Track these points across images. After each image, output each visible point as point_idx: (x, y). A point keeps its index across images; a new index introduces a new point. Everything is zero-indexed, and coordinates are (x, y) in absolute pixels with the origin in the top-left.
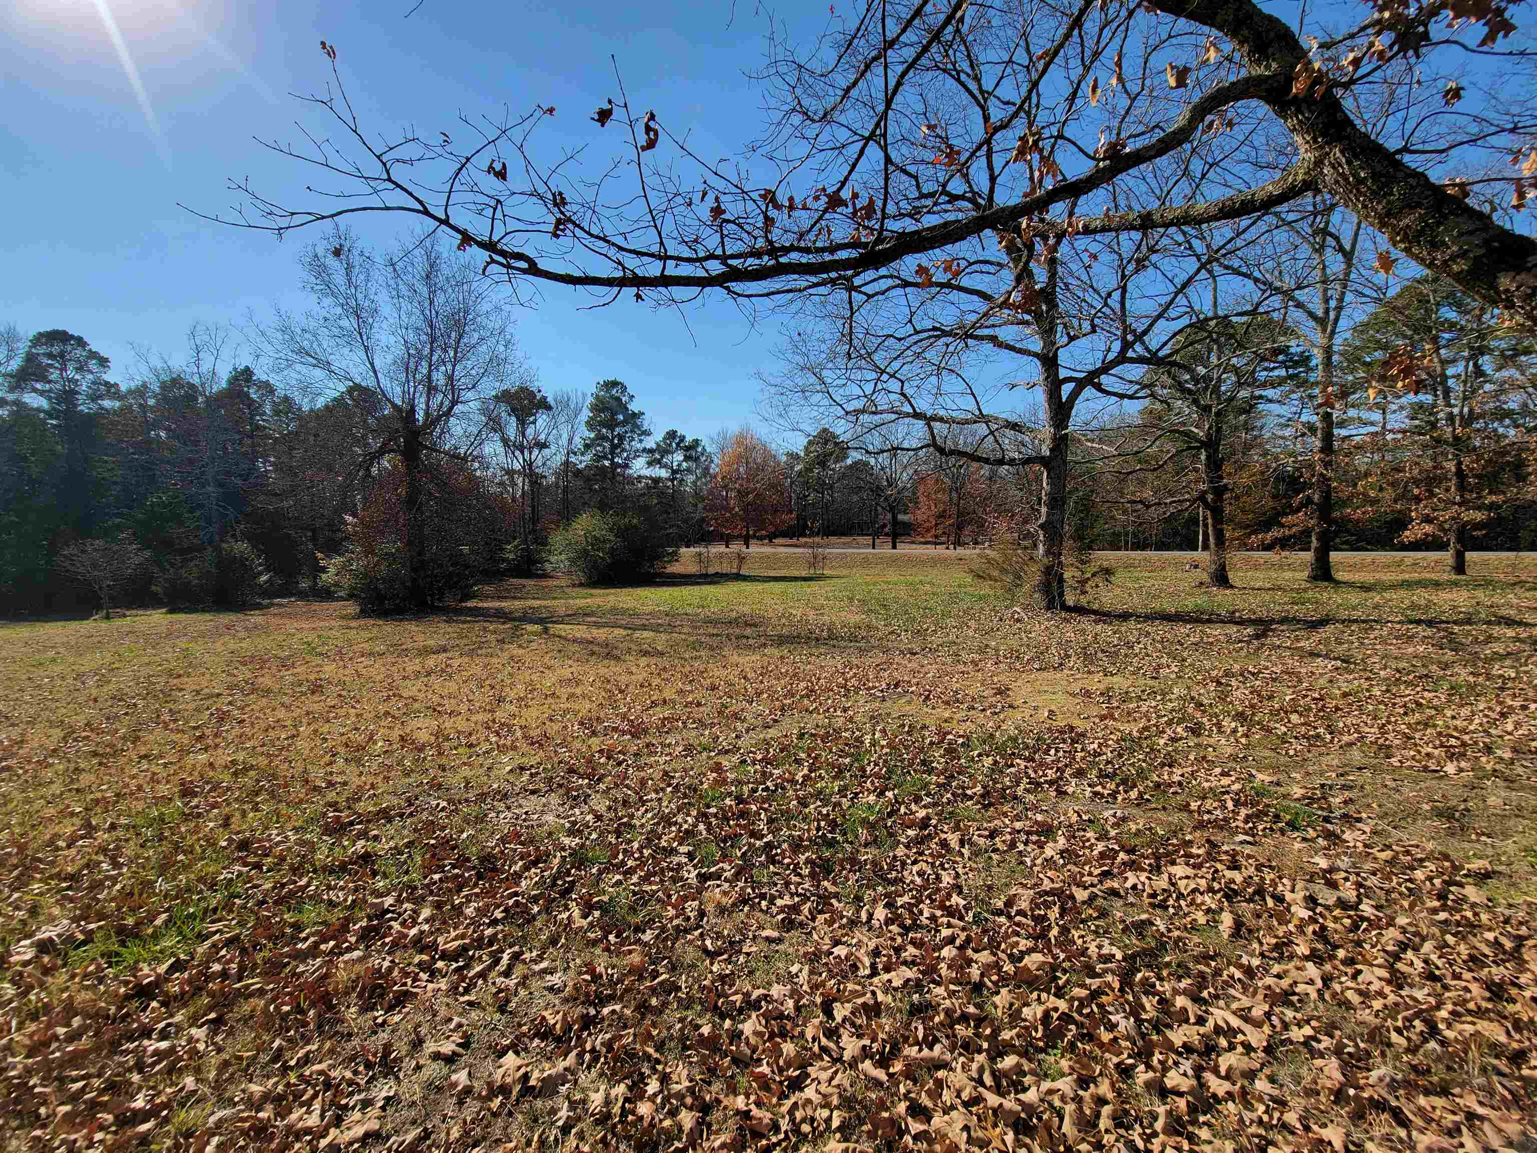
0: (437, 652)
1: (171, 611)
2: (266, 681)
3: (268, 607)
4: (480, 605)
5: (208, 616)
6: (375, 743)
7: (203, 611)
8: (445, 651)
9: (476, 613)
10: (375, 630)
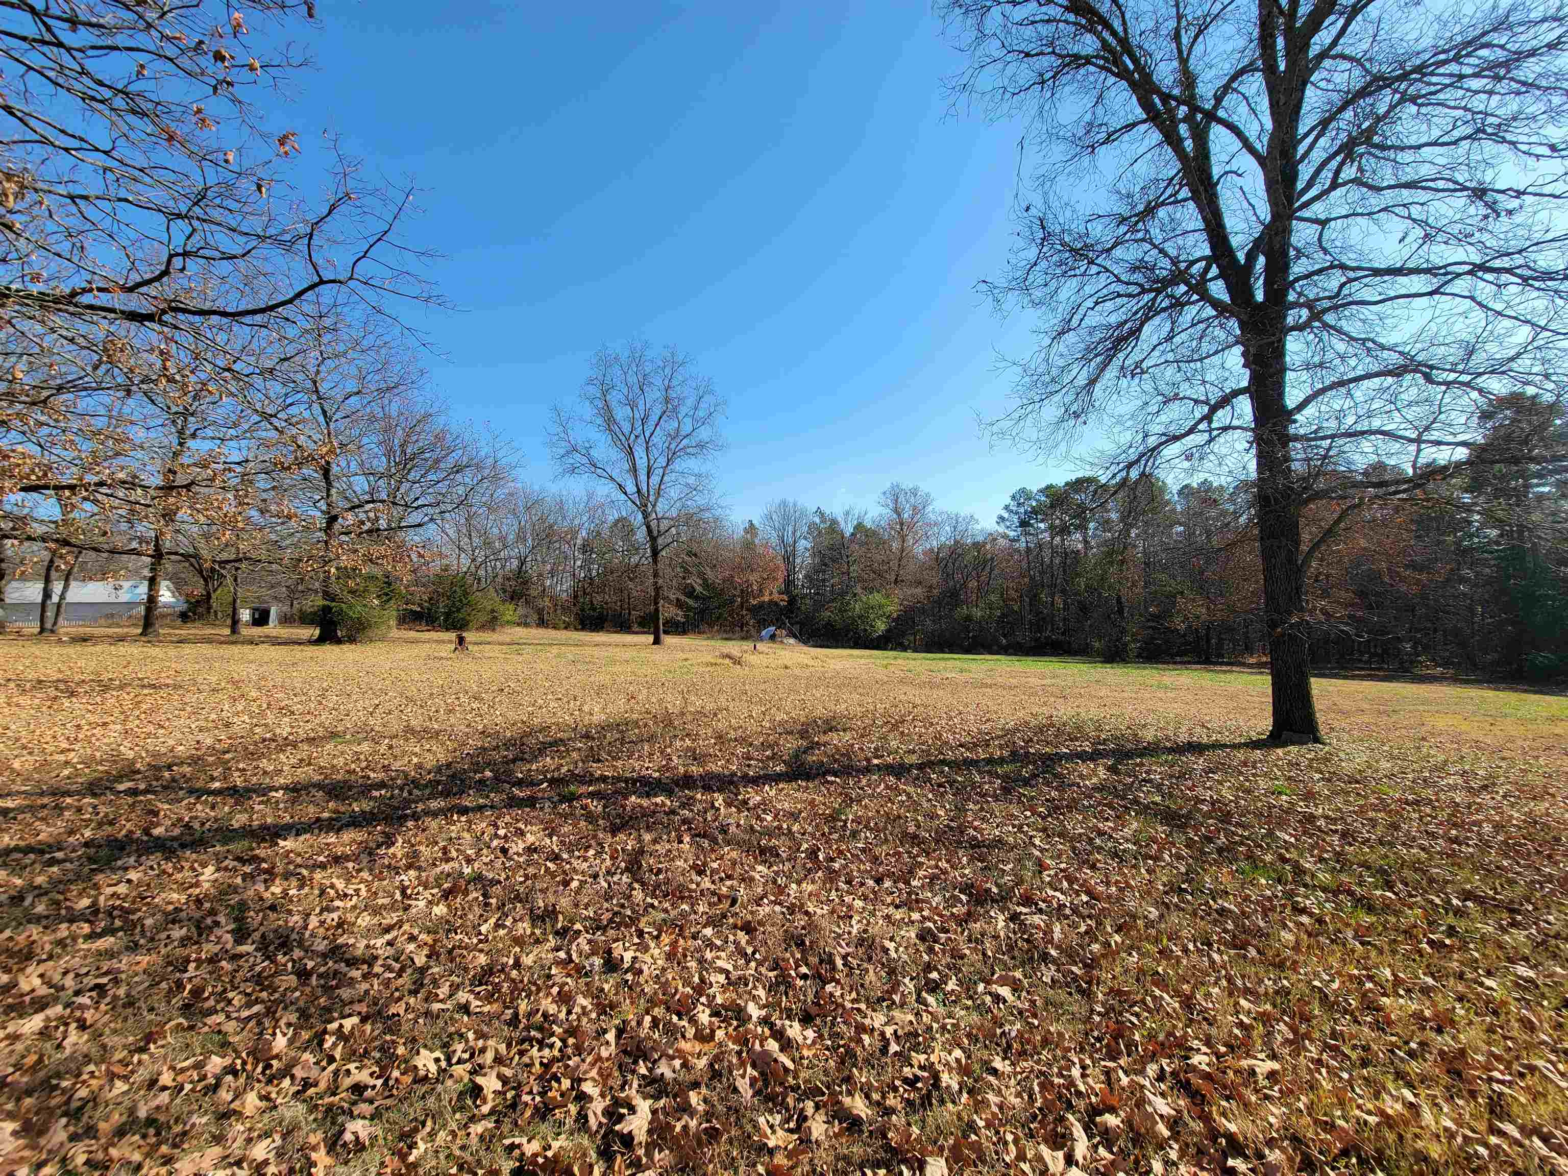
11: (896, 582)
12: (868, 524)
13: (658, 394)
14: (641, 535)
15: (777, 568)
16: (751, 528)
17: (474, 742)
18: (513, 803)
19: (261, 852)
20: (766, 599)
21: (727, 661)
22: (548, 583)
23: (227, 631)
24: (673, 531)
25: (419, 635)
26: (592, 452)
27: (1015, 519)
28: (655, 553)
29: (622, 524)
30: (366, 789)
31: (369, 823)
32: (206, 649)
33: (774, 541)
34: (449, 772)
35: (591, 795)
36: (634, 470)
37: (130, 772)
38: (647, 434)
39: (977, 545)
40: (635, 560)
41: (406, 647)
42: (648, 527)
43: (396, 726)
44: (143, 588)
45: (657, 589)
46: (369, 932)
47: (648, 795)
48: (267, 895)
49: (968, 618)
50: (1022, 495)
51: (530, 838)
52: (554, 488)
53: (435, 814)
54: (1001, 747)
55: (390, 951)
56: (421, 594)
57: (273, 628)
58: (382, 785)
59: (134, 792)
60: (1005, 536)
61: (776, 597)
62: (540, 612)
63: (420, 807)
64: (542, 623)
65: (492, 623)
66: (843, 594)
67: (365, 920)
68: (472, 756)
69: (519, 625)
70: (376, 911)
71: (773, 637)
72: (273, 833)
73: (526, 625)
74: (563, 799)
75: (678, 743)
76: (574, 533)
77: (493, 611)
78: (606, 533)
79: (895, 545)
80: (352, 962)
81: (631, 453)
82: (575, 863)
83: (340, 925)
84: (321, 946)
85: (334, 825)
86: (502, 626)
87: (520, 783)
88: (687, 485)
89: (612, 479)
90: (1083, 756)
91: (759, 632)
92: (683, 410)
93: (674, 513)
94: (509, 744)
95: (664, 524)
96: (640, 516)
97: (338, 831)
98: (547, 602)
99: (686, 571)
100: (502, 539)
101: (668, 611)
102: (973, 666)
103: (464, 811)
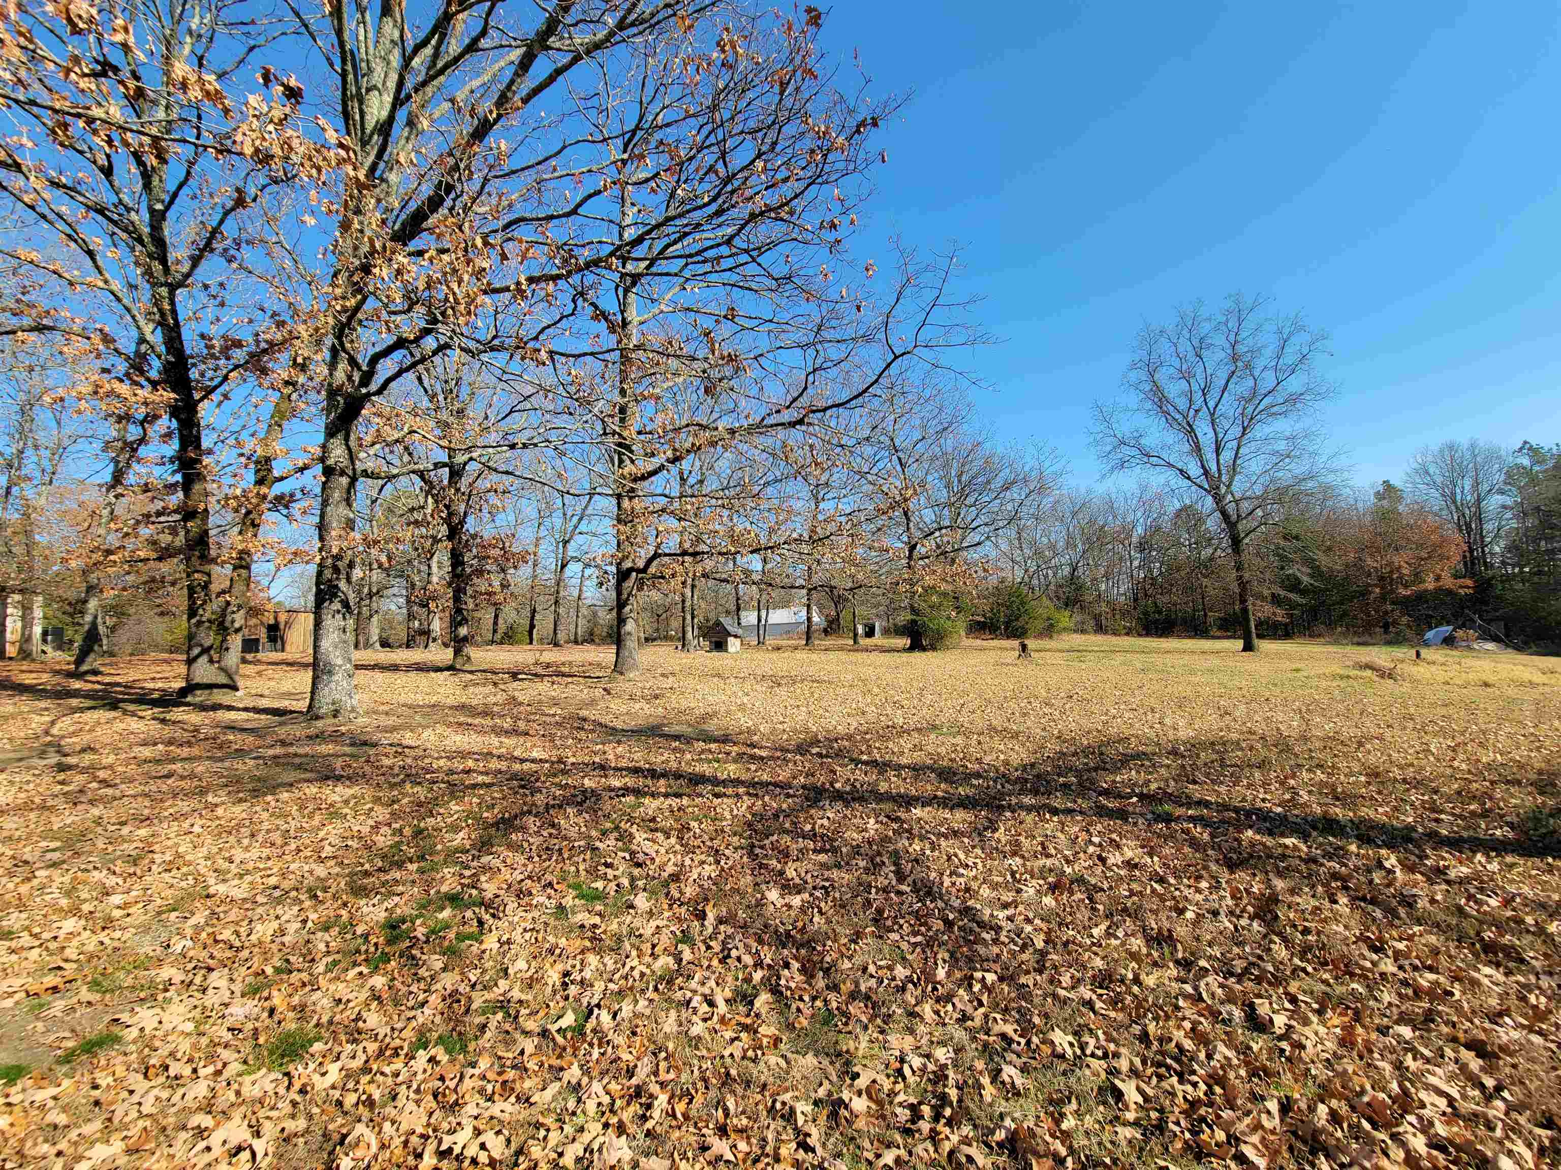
13: (1223, 355)
14: (1213, 523)
15: (1444, 541)
16: (1389, 490)
17: (1053, 747)
18: (1102, 812)
19: (902, 815)
20: (1430, 584)
21: (1368, 673)
22: (1103, 587)
23: (851, 642)
24: (1259, 512)
25: (985, 643)
26: (1143, 441)
28: (1236, 542)
29: (1185, 513)
30: (969, 776)
31: (974, 807)
32: (843, 656)
33: (1436, 502)
34: (1035, 772)
35: (1191, 819)
36: (1197, 449)
37: (816, 742)
38: (1211, 404)
40: (1206, 553)
41: (976, 654)
42: (1224, 513)
43: (981, 725)
44: (804, 613)
45: (1243, 585)
46: (990, 903)
47: (1271, 833)
48: (911, 850)
51: (1129, 854)
52: (1101, 489)
53: (1029, 809)
55: (1010, 926)
56: (985, 605)
57: (878, 639)
58: (978, 775)
59: (820, 755)
61: (1448, 582)
62: (1097, 618)
63: (1014, 801)
64: (1100, 629)
65: (1049, 630)
67: (985, 891)
68: (1053, 759)
69: (1075, 631)
70: (995, 887)
71: (1449, 641)
72: (908, 801)
73: (1083, 632)
74: (1158, 818)
75: (1305, 775)
76: (1127, 531)
77: (1049, 619)
78: (1166, 525)
80: (982, 925)
81: (1191, 431)
82: (1186, 892)
83: (967, 890)
84: (956, 903)
85: (945, 803)
86: (1059, 632)
87: (1106, 793)
88: (1275, 453)
89: (1170, 465)
91: (1420, 633)
92: (1260, 363)
93: (1258, 490)
94: (1087, 751)
95: (1246, 506)
96: (1209, 500)
97: (952, 809)
98: (1104, 608)
99: (1282, 558)
100: (1052, 547)
101: (1260, 610)
103: (1055, 812)
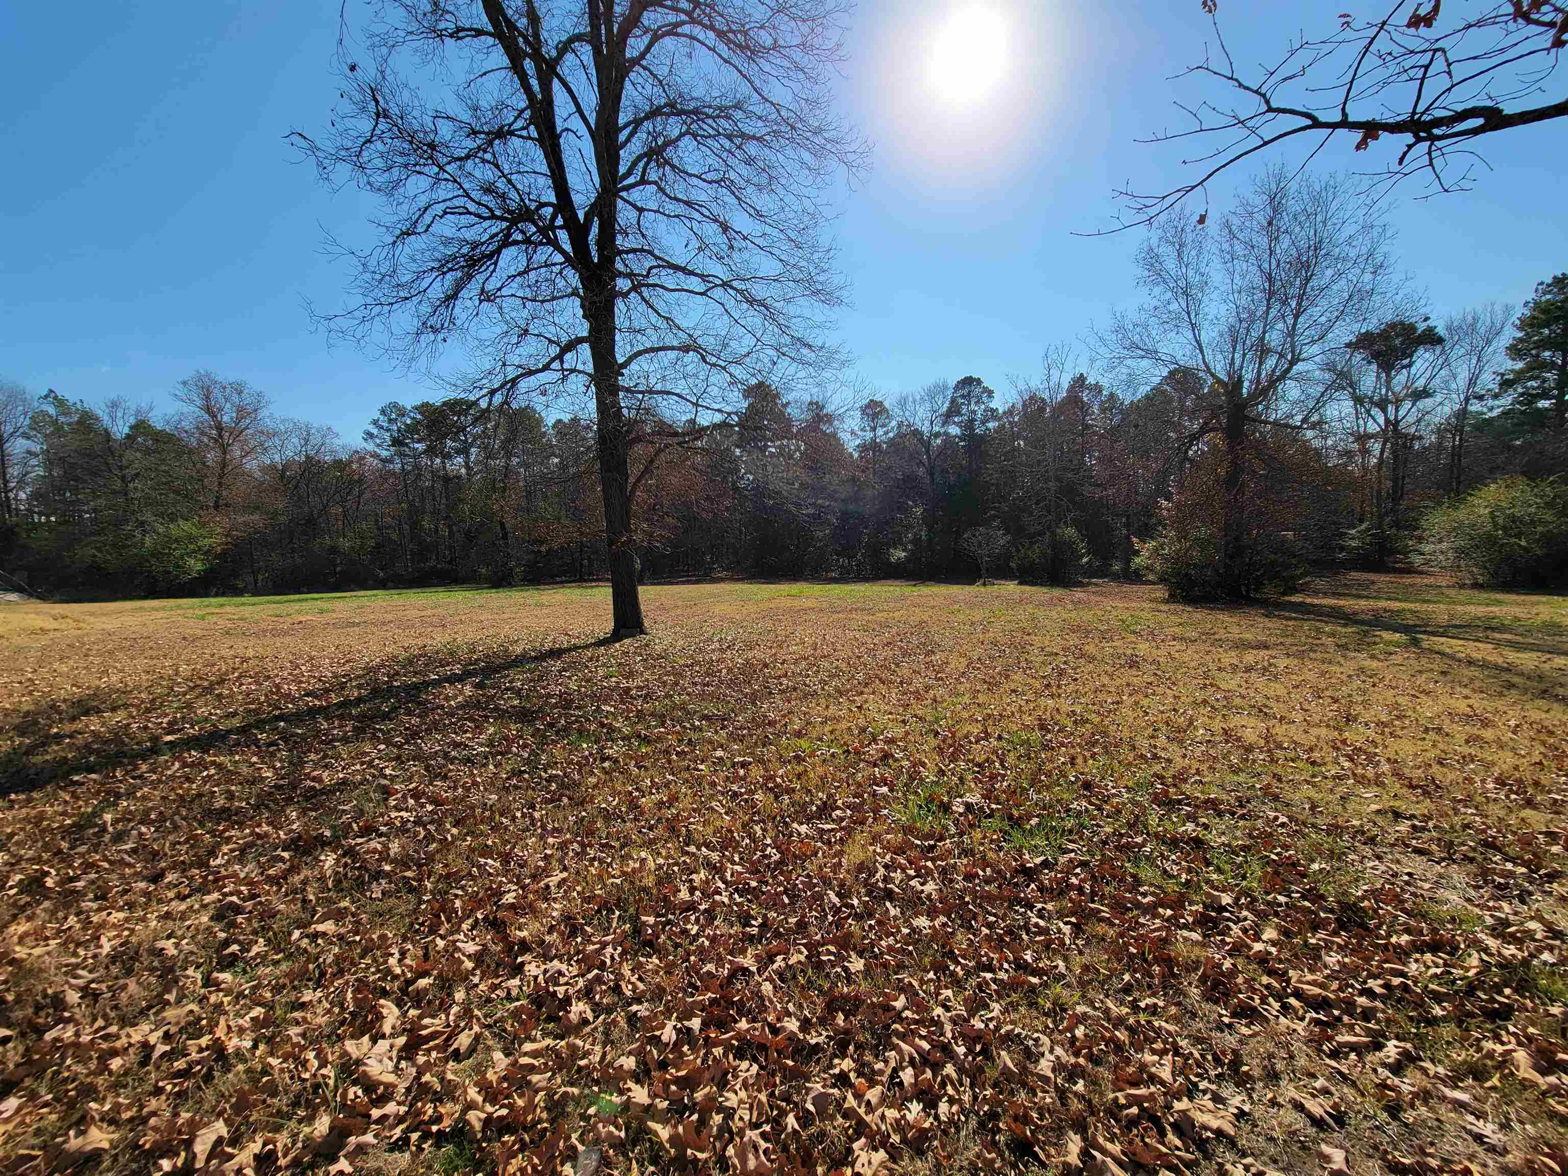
0: (1257, 647)
1: (1021, 583)
2: (1090, 649)
3: (1089, 584)
4: (1309, 600)
5: (1044, 589)
6: (1196, 728)
7: (1041, 585)
8: (1267, 647)
9: (1304, 610)
10: (1186, 615)
11: (217, 507)
12: (157, 422)
27: (387, 436)
39: (339, 464)
49: (334, 550)
50: (393, 411)
54: (360, 687)
60: (375, 455)
66: (118, 524)
79: (212, 457)
90: (452, 679)
102: (339, 605)
